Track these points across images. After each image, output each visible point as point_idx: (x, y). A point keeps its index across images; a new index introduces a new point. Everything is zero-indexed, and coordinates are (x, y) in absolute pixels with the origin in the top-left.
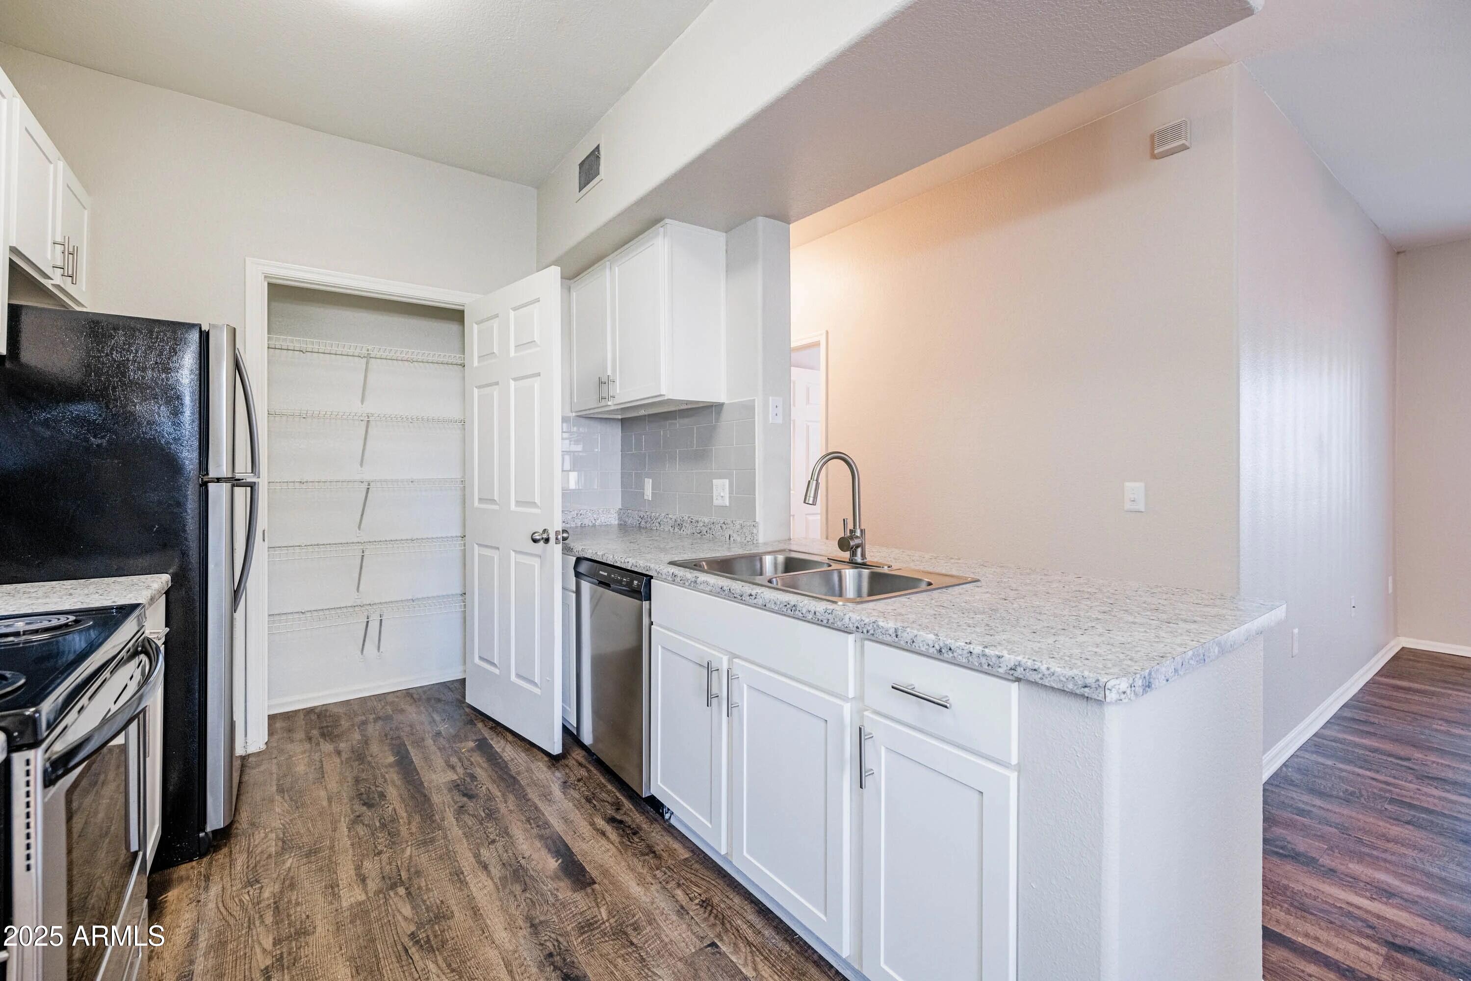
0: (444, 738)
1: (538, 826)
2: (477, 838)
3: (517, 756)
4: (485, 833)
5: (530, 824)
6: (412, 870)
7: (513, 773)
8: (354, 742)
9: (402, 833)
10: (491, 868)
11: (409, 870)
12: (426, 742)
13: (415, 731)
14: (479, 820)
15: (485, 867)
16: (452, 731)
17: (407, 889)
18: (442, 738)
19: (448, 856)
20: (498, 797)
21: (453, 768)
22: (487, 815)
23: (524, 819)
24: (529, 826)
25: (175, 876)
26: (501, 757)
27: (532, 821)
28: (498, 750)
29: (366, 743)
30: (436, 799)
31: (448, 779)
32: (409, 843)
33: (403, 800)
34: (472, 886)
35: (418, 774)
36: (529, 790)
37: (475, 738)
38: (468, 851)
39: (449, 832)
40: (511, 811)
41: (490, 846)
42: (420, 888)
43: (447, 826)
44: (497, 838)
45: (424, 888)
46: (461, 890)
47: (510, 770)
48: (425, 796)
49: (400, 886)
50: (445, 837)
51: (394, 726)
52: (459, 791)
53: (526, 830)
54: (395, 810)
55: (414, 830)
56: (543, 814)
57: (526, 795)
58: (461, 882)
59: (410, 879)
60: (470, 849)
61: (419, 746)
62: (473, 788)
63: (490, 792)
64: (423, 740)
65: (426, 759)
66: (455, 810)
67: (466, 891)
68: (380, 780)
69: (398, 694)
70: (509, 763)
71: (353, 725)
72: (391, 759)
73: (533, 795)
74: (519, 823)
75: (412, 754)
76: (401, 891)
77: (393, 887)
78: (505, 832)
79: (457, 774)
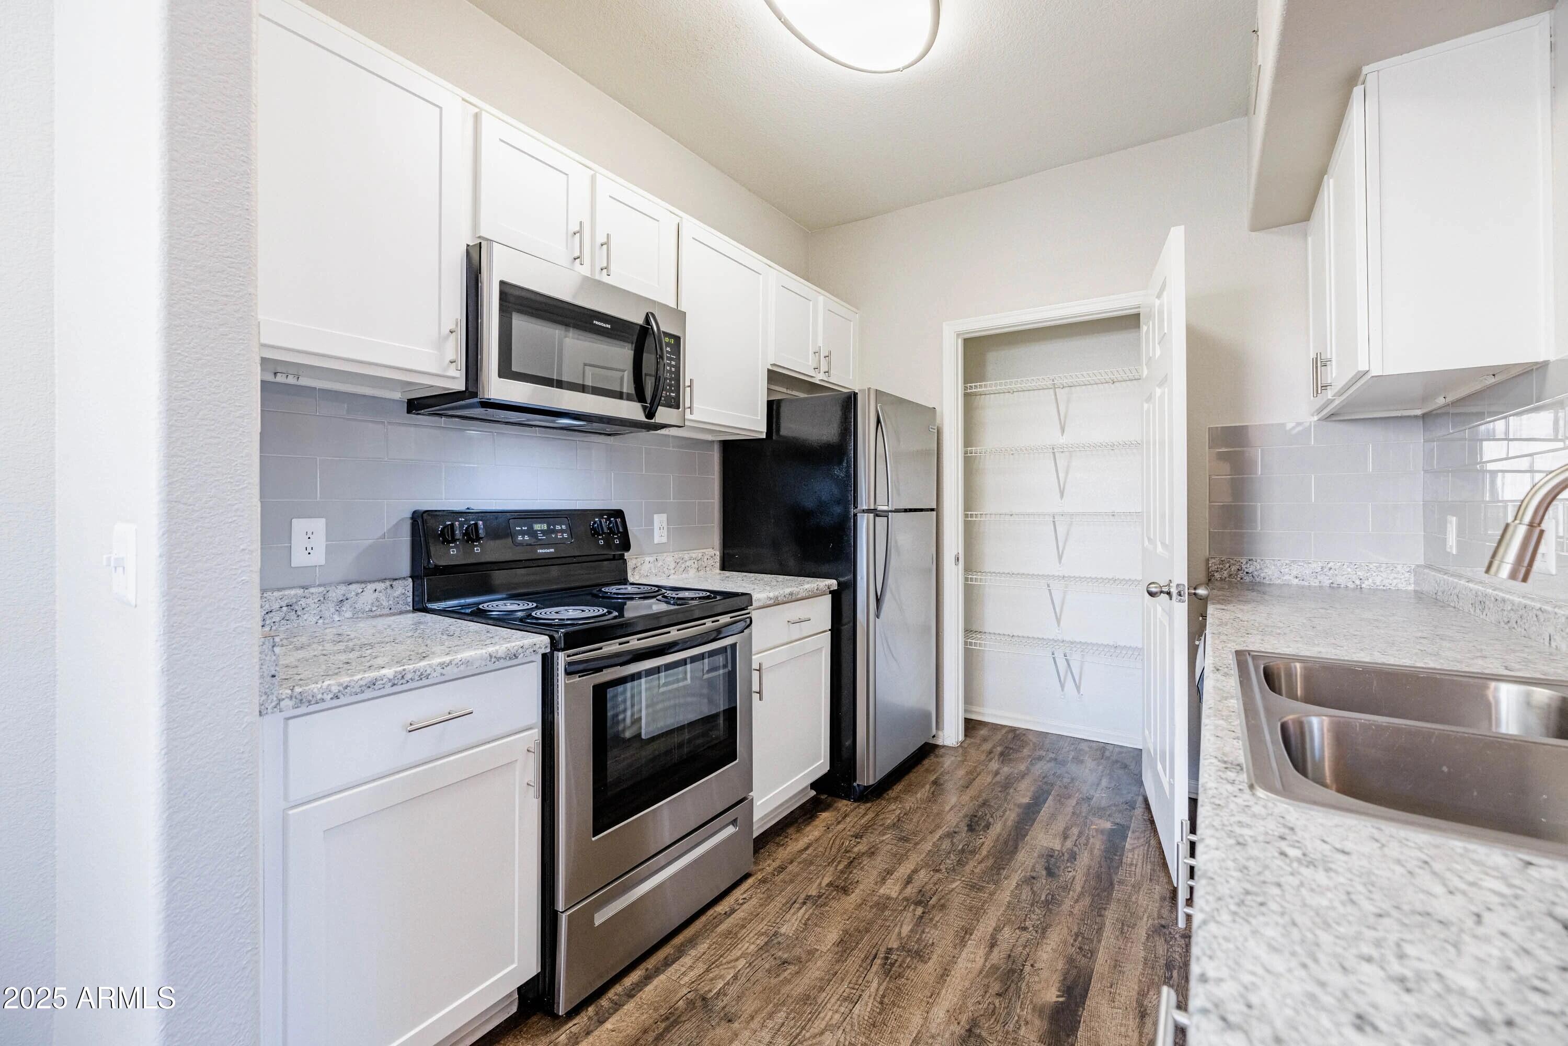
0: (1089, 805)
1: (1080, 948)
2: (1015, 915)
3: (1140, 864)
4: (1026, 915)
5: (1075, 940)
6: (943, 901)
7: (1116, 879)
8: (1016, 771)
9: (967, 867)
10: (996, 950)
11: (939, 900)
12: (1069, 800)
13: (1071, 785)
14: (1033, 900)
15: (993, 945)
16: (1104, 803)
17: (923, 913)
18: (1087, 805)
19: (977, 912)
20: (1074, 891)
21: (1065, 837)
22: (1047, 900)
23: (1075, 930)
24: (1072, 941)
25: (836, 805)
26: (1122, 855)
27: (1080, 938)
28: (1128, 846)
29: (1023, 777)
30: (1021, 856)
31: (1051, 845)
32: (963, 879)
33: (997, 840)
34: (966, 950)
35: (1031, 825)
36: (1113, 906)
37: (1118, 821)
38: (995, 919)
39: (999, 891)
40: (1071, 913)
41: (1017, 931)
42: (931, 920)
43: (1004, 886)
44: (1031, 929)
45: (934, 922)
46: (955, 947)
47: (1117, 874)
48: (1016, 848)
49: (923, 907)
50: (992, 894)
51: (1059, 772)
52: (1047, 862)
53: (1065, 942)
54: (983, 843)
55: (977, 871)
56: (1099, 941)
57: (1105, 909)
58: (962, 941)
59: (934, 906)
60: (999, 920)
61: (1059, 801)
62: (1062, 867)
63: (1072, 883)
64: (1069, 797)
65: (1053, 817)
66: (1025, 876)
67: (956, 952)
68: (1000, 813)
69: (1094, 744)
70: (1124, 866)
71: (1029, 756)
72: (1026, 800)
73: (1111, 915)
74: (1065, 930)
75: (1046, 805)
76: (919, 911)
77: (918, 903)
78: (1043, 930)
79: (1062, 845)
